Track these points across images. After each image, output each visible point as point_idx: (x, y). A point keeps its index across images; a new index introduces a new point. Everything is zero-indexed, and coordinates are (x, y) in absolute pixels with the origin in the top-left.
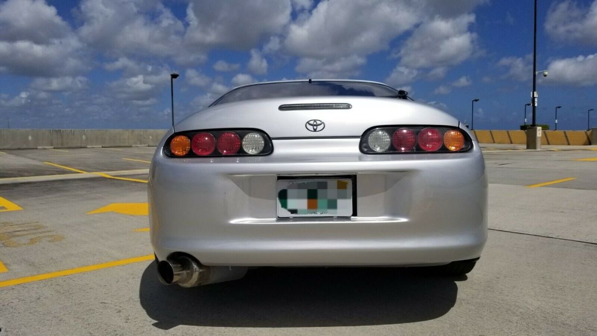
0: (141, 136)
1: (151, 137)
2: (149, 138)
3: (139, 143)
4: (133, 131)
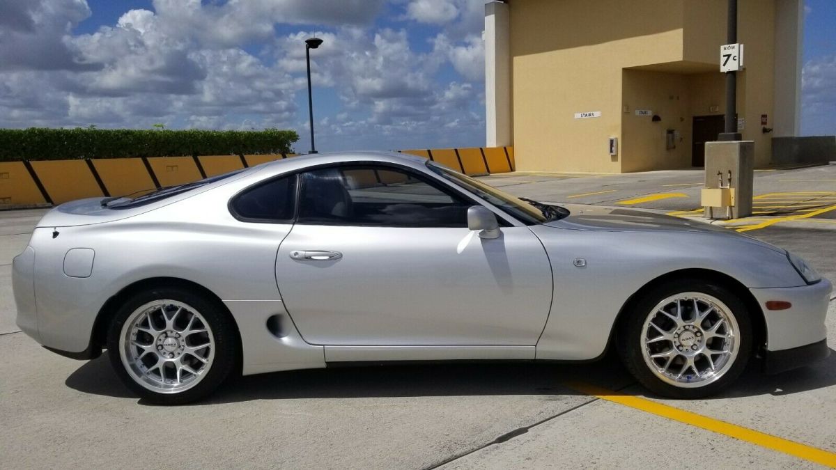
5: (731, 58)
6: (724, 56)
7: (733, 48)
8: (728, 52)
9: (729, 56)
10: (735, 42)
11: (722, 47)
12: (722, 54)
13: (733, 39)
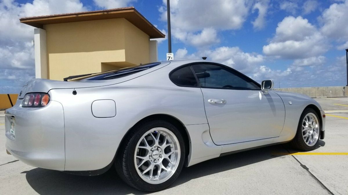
0: (324, 91)
1: (331, 92)
2: (330, 92)
3: (322, 95)
4: (318, 88)
5: (171, 58)
6: (168, 57)
7: (171, 54)
8: (169, 56)
9: (170, 57)
10: (171, 52)
11: (167, 54)
12: (167, 56)
13: (170, 51)
